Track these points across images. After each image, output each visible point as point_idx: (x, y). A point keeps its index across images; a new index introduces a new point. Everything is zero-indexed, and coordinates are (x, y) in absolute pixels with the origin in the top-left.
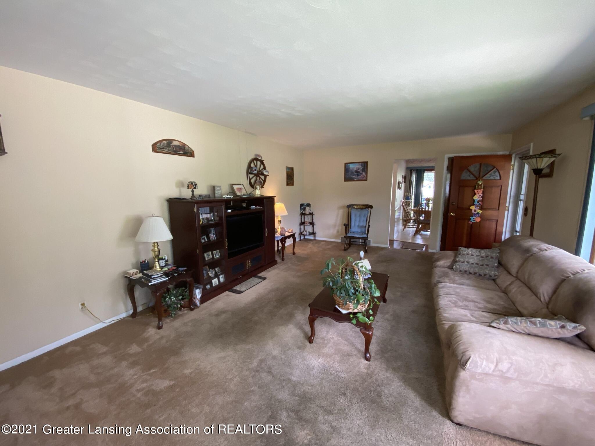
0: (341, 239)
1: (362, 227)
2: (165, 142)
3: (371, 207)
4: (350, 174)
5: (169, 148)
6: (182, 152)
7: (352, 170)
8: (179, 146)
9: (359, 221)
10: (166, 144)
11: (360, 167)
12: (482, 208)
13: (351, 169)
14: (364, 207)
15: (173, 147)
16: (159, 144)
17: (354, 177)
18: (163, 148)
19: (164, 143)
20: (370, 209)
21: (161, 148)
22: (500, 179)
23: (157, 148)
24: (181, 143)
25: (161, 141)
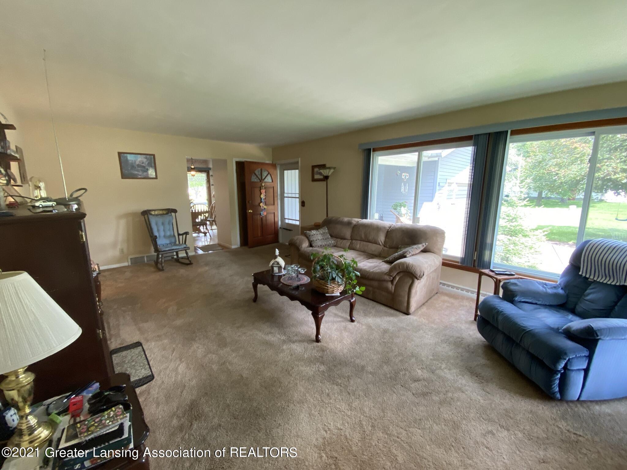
0: (129, 260)
1: (170, 237)
3: (175, 211)
4: (130, 169)
7: (132, 163)
9: (164, 230)
11: (145, 160)
12: (266, 205)
13: (130, 162)
14: (165, 212)
17: (136, 172)
20: (173, 214)
22: (272, 182)
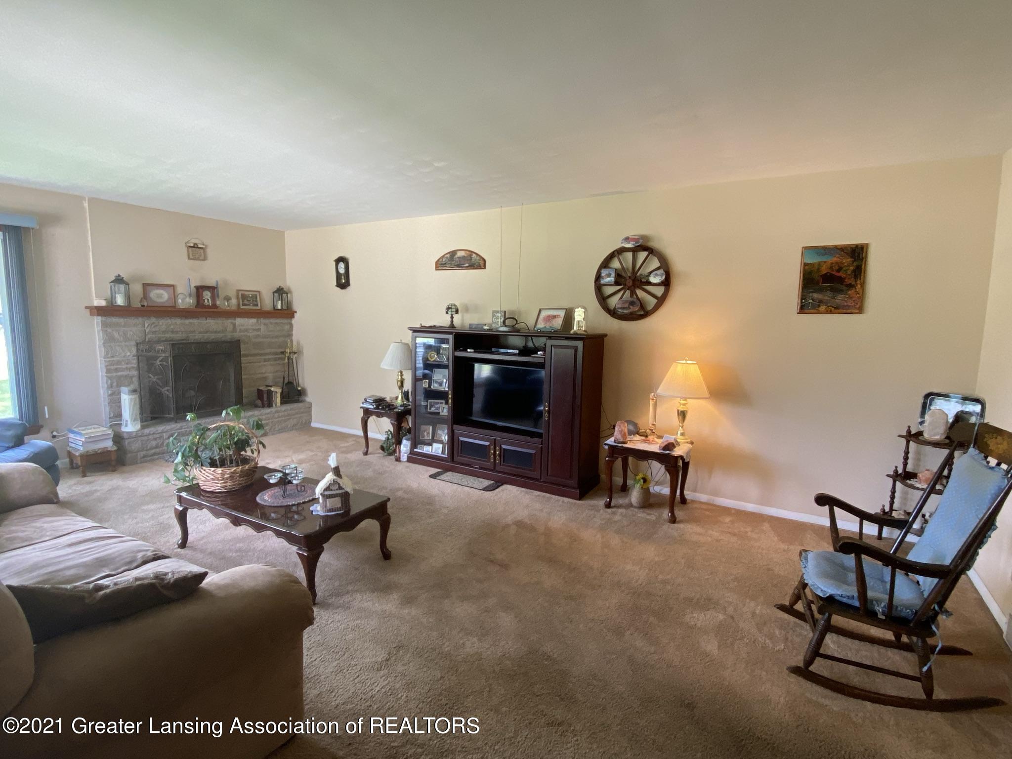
2: (448, 255)
5: (452, 262)
6: (467, 265)
8: (464, 257)
10: (449, 258)
15: (457, 259)
16: (441, 260)
18: (445, 264)
19: (447, 258)
21: (443, 264)
23: (441, 265)
24: (468, 252)
25: (443, 256)
